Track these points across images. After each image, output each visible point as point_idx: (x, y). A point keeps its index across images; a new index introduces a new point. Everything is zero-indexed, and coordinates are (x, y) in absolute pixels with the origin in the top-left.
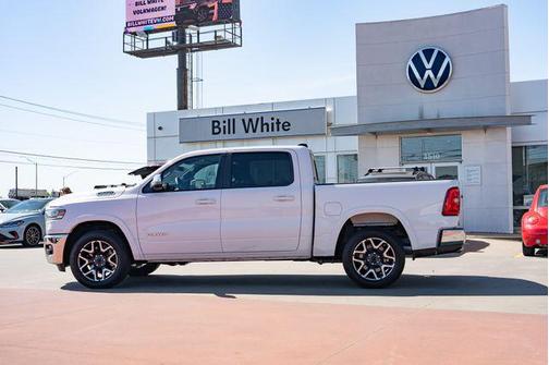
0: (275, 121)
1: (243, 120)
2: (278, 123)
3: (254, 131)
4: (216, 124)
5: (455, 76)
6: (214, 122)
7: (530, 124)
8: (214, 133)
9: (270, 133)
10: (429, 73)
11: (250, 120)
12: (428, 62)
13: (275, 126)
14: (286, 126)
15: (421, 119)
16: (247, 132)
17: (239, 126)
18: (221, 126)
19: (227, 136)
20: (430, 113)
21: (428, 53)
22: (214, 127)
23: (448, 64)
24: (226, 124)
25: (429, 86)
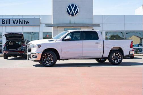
0: (24, 21)
1: (13, 20)
2: (25, 22)
3: (17, 24)
4: (3, 21)
5: (80, 13)
6: (2, 20)
7: (99, 26)
8: (2, 23)
9: (22, 25)
10: (73, 11)
11: (15, 20)
12: (73, 8)
13: (24, 22)
14: (27, 23)
15: (70, 23)
16: (14, 23)
17: (12, 22)
18: (5, 21)
19: (7, 25)
20: (73, 22)
21: (73, 5)
22: (2, 22)
23: (78, 9)
24: (7, 21)
25: (73, 14)
